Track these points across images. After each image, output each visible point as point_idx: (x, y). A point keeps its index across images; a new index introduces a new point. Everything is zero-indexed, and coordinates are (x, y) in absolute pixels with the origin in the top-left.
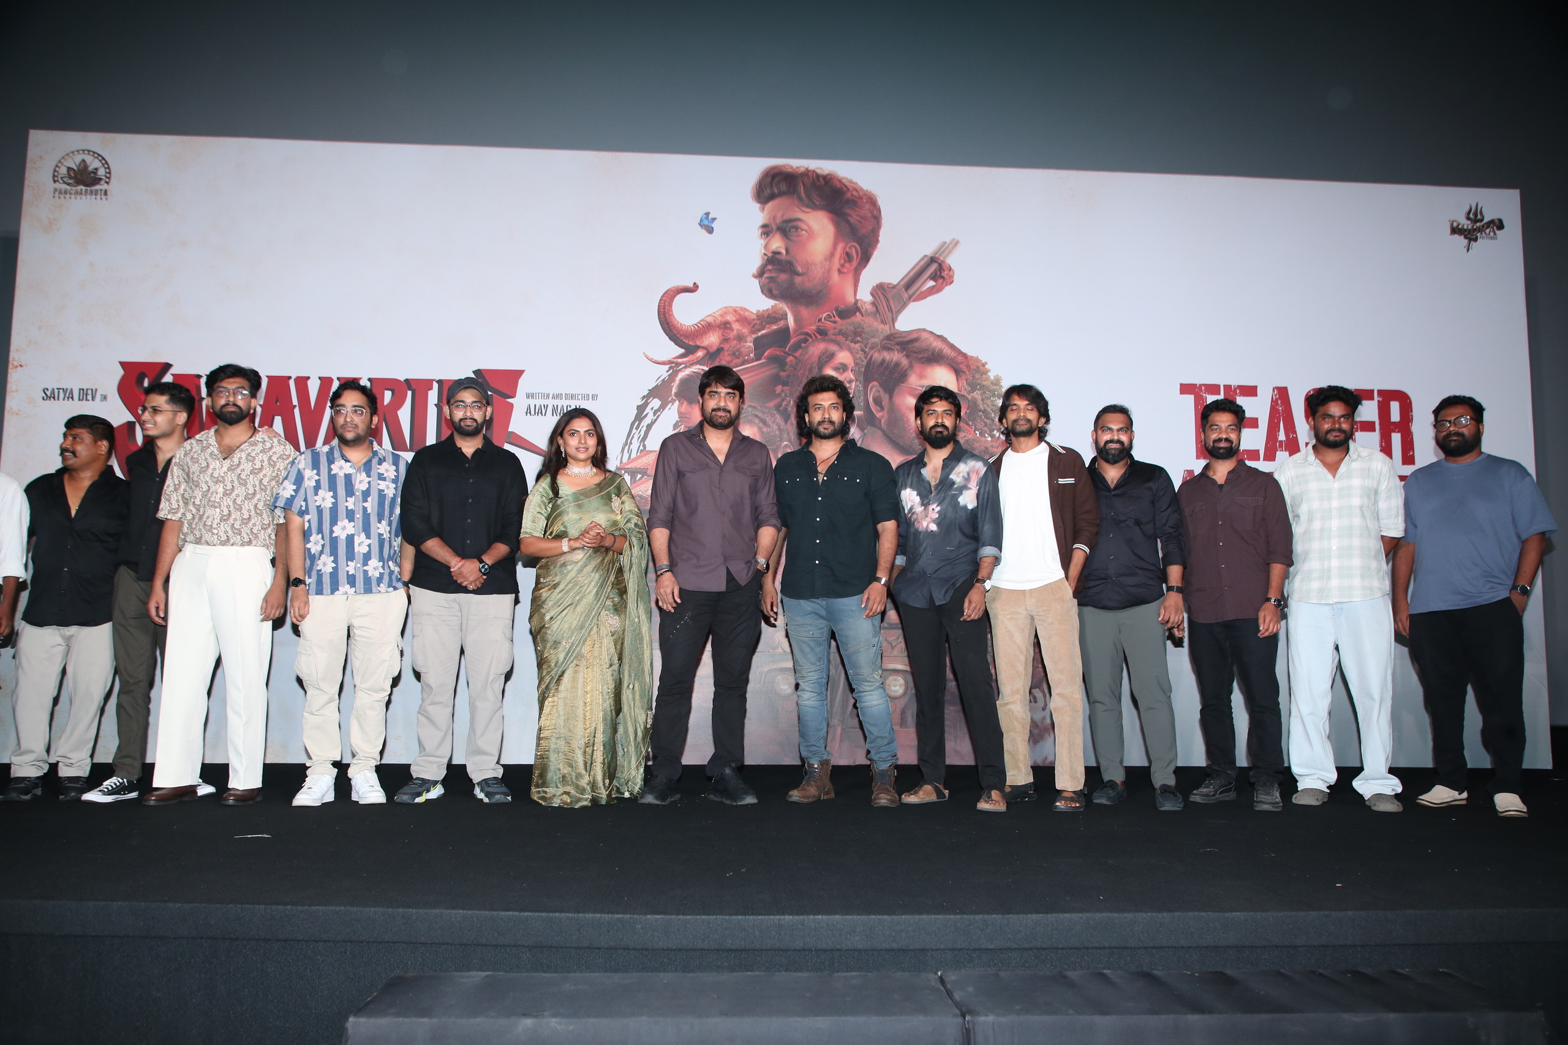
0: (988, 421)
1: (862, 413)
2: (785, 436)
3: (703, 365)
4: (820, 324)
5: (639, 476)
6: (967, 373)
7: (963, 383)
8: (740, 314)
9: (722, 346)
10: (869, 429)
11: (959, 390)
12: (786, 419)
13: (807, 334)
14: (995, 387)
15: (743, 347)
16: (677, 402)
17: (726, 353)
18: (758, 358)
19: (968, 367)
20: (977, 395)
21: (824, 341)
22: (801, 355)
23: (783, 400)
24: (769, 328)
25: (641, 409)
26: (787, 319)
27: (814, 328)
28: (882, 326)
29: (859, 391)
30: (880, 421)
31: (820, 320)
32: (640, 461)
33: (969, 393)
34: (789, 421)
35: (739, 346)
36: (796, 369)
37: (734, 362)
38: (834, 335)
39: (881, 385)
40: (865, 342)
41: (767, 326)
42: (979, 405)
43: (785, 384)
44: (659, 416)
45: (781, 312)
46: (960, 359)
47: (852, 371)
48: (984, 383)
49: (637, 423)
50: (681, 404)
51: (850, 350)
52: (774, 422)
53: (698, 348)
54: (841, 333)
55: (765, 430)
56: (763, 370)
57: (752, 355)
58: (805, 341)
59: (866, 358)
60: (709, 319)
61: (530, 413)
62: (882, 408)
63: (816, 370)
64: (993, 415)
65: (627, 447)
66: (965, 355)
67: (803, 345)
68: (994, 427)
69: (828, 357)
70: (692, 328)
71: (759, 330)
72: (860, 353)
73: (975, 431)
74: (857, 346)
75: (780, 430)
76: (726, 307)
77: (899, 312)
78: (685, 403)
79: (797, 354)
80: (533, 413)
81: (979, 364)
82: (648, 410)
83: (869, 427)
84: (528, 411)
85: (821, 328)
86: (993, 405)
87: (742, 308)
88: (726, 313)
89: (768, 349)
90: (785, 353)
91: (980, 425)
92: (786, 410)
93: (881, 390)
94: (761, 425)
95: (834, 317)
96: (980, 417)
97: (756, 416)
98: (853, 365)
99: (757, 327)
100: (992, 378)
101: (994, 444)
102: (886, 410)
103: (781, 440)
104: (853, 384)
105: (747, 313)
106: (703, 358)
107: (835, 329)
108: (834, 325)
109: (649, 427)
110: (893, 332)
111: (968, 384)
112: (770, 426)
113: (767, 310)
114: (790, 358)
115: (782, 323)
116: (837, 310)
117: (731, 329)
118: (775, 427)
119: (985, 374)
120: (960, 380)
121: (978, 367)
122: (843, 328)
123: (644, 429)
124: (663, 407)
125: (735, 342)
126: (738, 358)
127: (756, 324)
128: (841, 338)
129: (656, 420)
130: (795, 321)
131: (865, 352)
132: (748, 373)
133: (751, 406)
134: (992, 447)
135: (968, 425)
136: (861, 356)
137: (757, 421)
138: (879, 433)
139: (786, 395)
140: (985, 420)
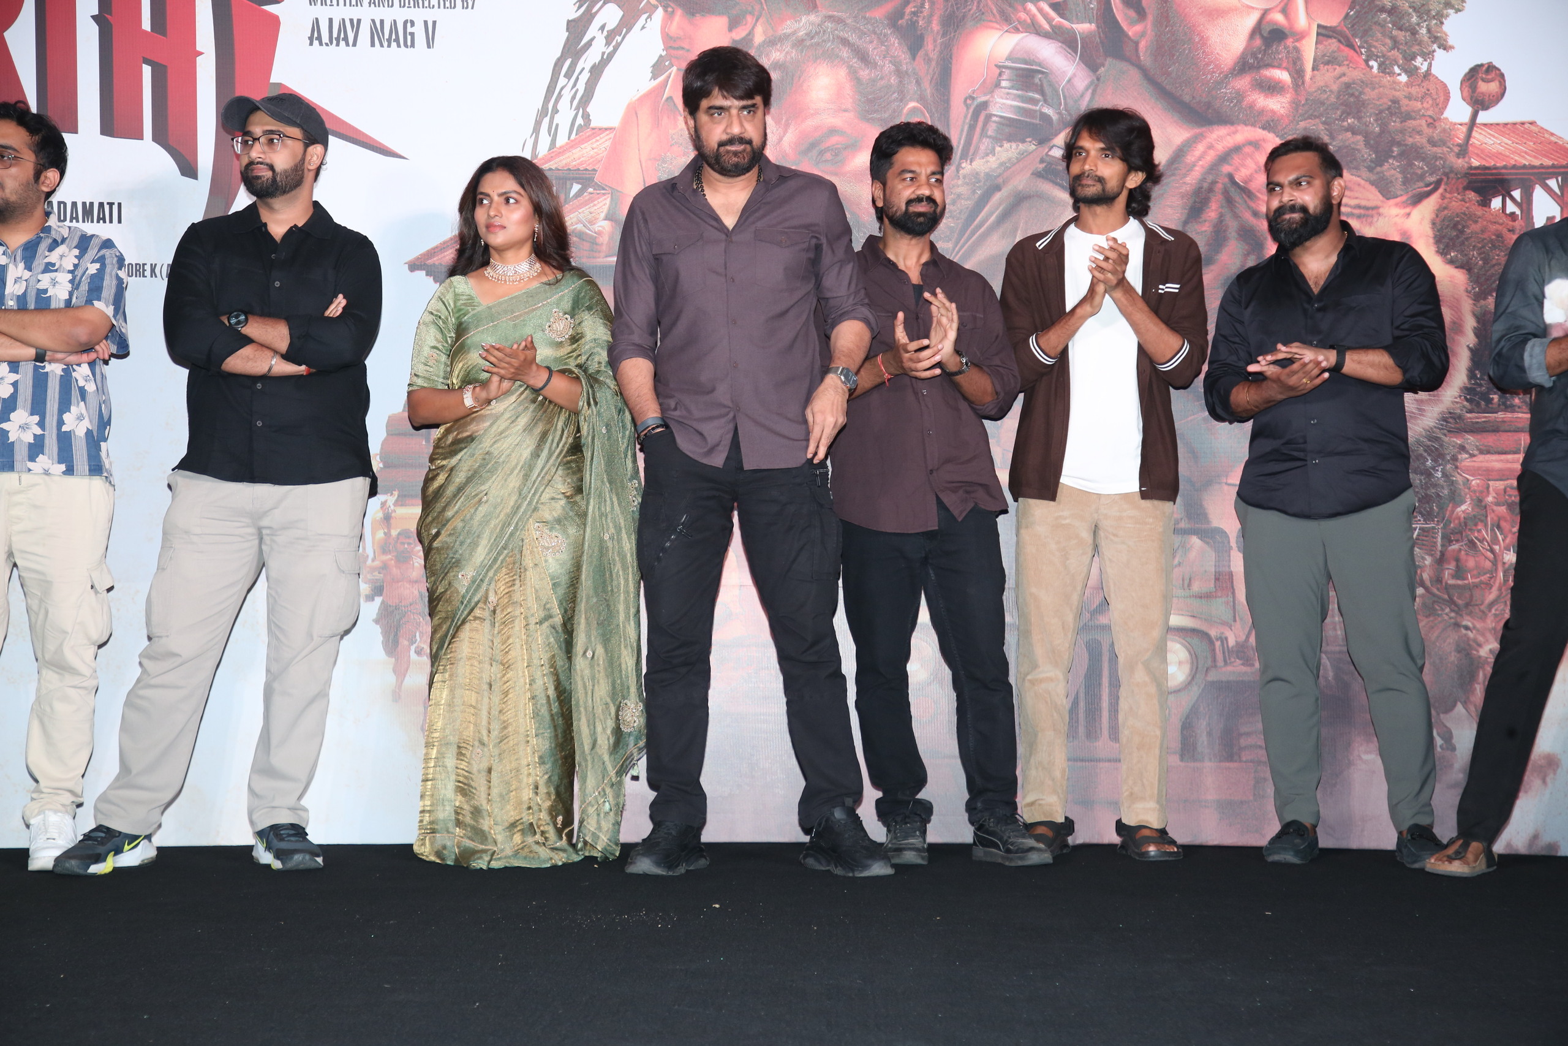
0: (1401, 35)
1: (1093, 26)
2: (912, 87)
5: (576, 187)
10: (1110, 66)
12: (914, 42)
16: (659, 13)
25: (577, 28)
30: (1137, 44)
32: (576, 153)
34: (921, 53)
44: (618, 45)
49: (568, 62)
50: (669, 16)
52: (885, 57)
55: (865, 73)
61: (319, 38)
62: (1141, 14)
64: (1414, 19)
65: (546, 120)
68: (1416, 48)
73: (1367, 61)
75: (899, 72)
78: (679, 12)
80: (325, 38)
82: (593, 31)
83: (1109, 60)
84: (315, 36)
91: (1381, 46)
92: (913, 24)
94: (855, 62)
96: (1383, 26)
97: (845, 42)
101: (1414, 90)
102: (1150, 18)
103: (902, 99)
109: (597, 71)
112: (875, 65)
118: (888, 67)
123: (585, 76)
124: (626, 24)
129: (611, 56)
133: (830, 17)
134: (1409, 97)
135: (1351, 46)
137: (845, 53)
138: (1134, 74)
140: (1395, 33)
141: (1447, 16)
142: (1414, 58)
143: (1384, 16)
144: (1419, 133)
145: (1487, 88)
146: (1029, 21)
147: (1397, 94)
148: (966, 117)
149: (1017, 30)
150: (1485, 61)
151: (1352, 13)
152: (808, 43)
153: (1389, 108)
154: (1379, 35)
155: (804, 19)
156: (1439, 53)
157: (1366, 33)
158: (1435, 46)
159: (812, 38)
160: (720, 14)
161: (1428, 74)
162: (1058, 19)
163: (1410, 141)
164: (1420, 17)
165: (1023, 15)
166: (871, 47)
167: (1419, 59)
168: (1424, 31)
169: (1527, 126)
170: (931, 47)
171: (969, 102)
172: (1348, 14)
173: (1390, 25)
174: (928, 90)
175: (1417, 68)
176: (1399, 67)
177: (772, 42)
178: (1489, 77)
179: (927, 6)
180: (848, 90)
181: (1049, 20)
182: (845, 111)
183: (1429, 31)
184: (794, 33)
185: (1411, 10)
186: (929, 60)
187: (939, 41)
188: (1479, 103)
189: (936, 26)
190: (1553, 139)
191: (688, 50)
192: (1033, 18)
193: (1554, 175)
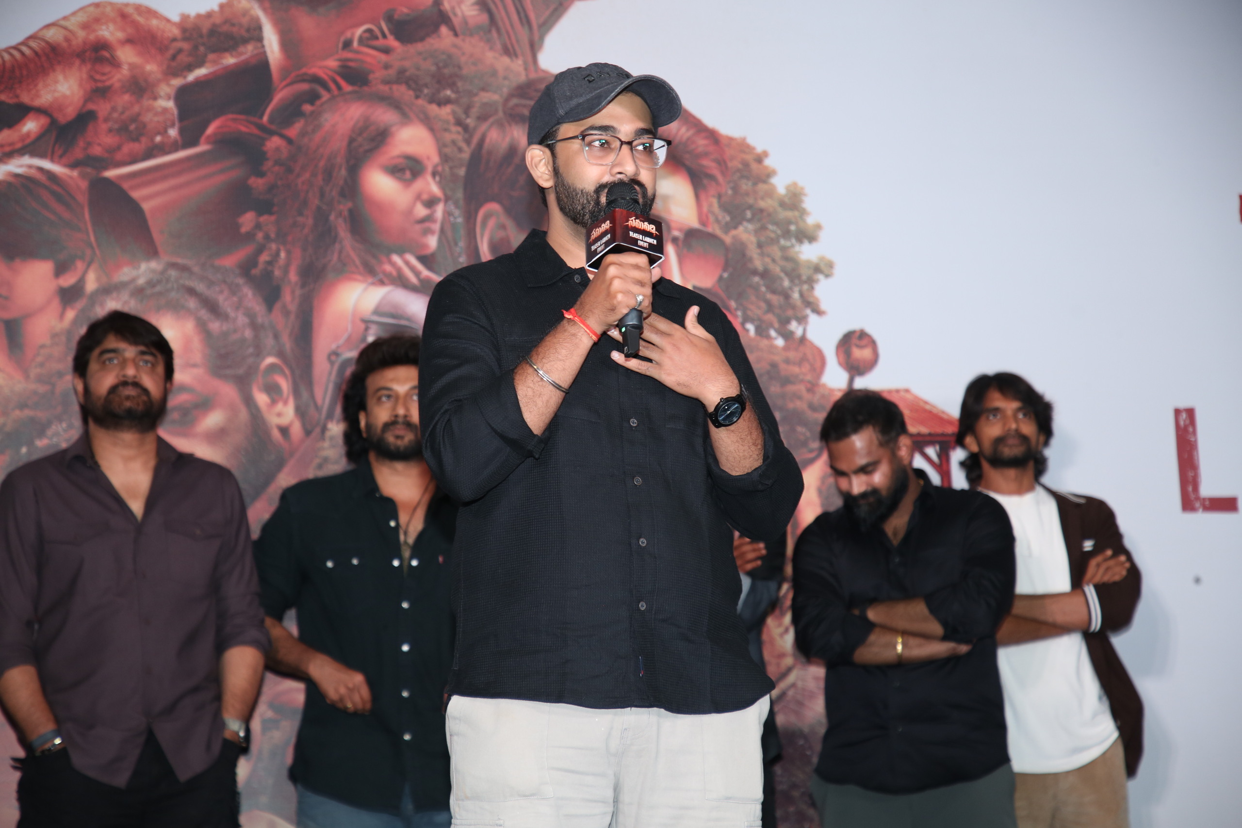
0: (775, 299)
2: (269, 341)
3: (42, 155)
4: (349, 55)
6: (720, 178)
7: (711, 205)
8: (135, 24)
9: (91, 106)
11: (703, 221)
12: (270, 294)
13: (316, 80)
14: (789, 214)
15: (149, 109)
17: (104, 127)
18: (189, 139)
19: (722, 163)
20: (745, 233)
21: (360, 97)
22: (303, 134)
23: (260, 250)
24: (215, 62)
26: (260, 39)
27: (332, 63)
28: (506, 60)
29: (454, 226)
31: (347, 44)
33: (727, 228)
34: (278, 306)
35: (136, 109)
36: (290, 170)
37: (127, 148)
38: (387, 82)
39: (508, 211)
40: (465, 100)
41: (211, 56)
42: (751, 260)
43: (264, 207)
45: (245, 21)
46: (701, 143)
47: (434, 174)
48: (762, 204)
51: (428, 122)
52: (237, 308)
53: (23, 111)
54: (403, 78)
55: (215, 326)
56: (203, 172)
57: (173, 132)
58: (312, 97)
59: (468, 142)
60: (53, 35)
63: (343, 172)
64: (786, 283)
66: (712, 135)
67: (307, 108)
68: (790, 313)
69: (372, 140)
70: (7, 57)
71: (190, 68)
72: (455, 129)
73: (743, 324)
74: (446, 112)
75: (254, 326)
76: (97, 5)
77: (547, 25)
79: (294, 130)
81: (749, 158)
85: (351, 64)
86: (787, 259)
87: (139, 8)
88: (97, 20)
89: (216, 116)
90: (262, 128)
91: (757, 309)
92: (268, 275)
93: (510, 224)
94: (204, 314)
95: (384, 36)
96: (756, 288)
97: (191, 291)
98: (436, 159)
99: (183, 58)
100: (781, 190)
101: (792, 355)
103: (259, 353)
104: (439, 211)
105: (154, 22)
106: (41, 136)
107: (387, 67)
108: (383, 57)
110: (533, 76)
111: (724, 207)
112: (226, 317)
113: (209, 15)
114: (274, 142)
115: (249, 51)
116: (389, 19)
117: (115, 63)
118: (242, 319)
119: (765, 182)
120: (703, 196)
121: (746, 165)
122: (407, 64)
125: (127, 97)
126: (137, 140)
127: (180, 51)
128: (402, 92)
130: (286, 44)
131: (466, 128)
132: (165, 178)
133: (174, 265)
134: (787, 361)
136: (455, 137)
137: (192, 303)
139: (267, 237)
140: (769, 296)
141: (817, 281)
142: (788, 321)
143: (756, 279)
144: (800, 398)
145: (861, 354)
146: (394, 273)
147: (777, 359)
148: (330, 374)
149: (382, 283)
150: (855, 326)
151: (726, 275)
152: (149, 292)
153: (768, 373)
154: (753, 298)
155: (144, 266)
156: (813, 318)
157: (739, 297)
158: (808, 311)
159: (154, 286)
160: (43, 258)
161: (803, 339)
162: (425, 273)
163: (791, 406)
164: (792, 281)
165: (388, 268)
166: (221, 299)
167: (794, 326)
168: (796, 295)
169: (902, 394)
170: (289, 298)
171: (333, 358)
172: (721, 278)
173: (763, 289)
174: (288, 344)
175: (792, 333)
176: (776, 330)
177: (106, 290)
178: (864, 342)
179: (283, 255)
180: (197, 343)
181: (417, 273)
182: (194, 366)
183: (802, 295)
184: (133, 280)
185: (782, 275)
186: (286, 313)
187: (298, 292)
188: (855, 369)
189: (293, 277)
190: (928, 407)
191: (6, 298)
192: (399, 270)
193: (931, 443)
